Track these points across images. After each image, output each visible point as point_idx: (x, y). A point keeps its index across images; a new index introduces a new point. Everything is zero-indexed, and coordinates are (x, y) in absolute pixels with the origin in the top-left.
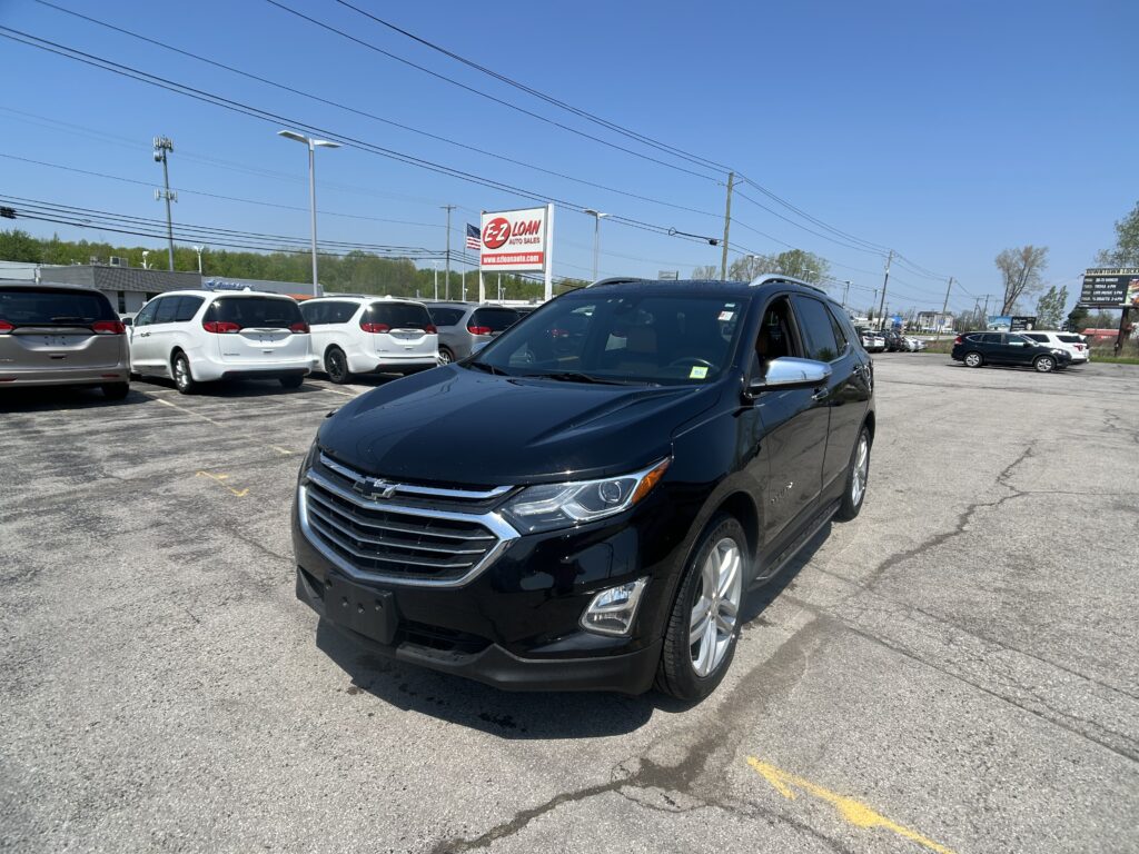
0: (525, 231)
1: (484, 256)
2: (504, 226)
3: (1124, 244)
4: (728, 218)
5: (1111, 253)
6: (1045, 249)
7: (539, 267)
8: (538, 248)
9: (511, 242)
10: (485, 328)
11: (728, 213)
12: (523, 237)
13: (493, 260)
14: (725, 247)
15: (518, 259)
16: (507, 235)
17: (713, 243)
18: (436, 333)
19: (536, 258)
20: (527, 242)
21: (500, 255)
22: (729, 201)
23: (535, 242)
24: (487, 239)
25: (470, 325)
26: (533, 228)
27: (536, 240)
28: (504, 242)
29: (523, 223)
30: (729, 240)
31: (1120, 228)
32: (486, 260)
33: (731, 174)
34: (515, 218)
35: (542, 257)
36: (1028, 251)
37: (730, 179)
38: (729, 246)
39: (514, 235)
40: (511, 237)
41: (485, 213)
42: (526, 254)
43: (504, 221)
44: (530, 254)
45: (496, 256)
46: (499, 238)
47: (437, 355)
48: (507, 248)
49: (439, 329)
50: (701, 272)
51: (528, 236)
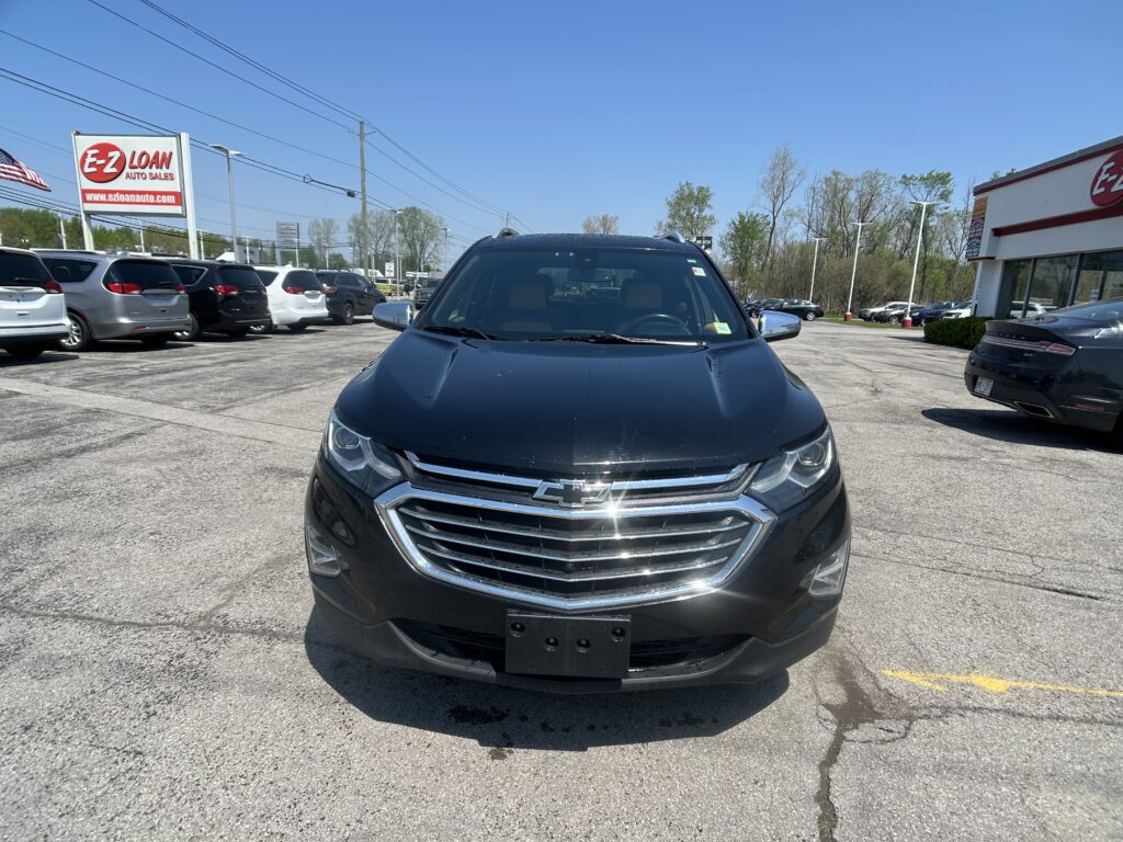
0: (149, 164)
1: (85, 192)
2: (116, 155)
3: (672, 216)
4: (363, 170)
5: (664, 223)
6: (617, 218)
7: (178, 210)
8: (174, 186)
9: (128, 176)
10: (131, 285)
11: (363, 163)
12: (147, 171)
13: (103, 197)
14: (364, 199)
15: (139, 198)
16: (121, 164)
17: (351, 194)
18: (61, 292)
19: (172, 199)
20: (154, 177)
21: (113, 192)
22: (362, 151)
23: (166, 178)
24: (87, 170)
25: (107, 281)
26: (162, 161)
27: (169, 177)
28: (115, 176)
29: (144, 153)
30: (367, 193)
31: (669, 203)
32: (89, 197)
33: (362, 123)
34: (131, 145)
35: (179, 198)
36: (605, 218)
37: (361, 128)
38: (368, 199)
39: (132, 167)
40: (127, 170)
41: (78, 133)
42: (155, 194)
43: (115, 148)
44: (161, 193)
45: (107, 192)
46: (108, 169)
47: (67, 322)
48: (121, 183)
49: (66, 287)
50: (318, 225)
51: (154, 170)
